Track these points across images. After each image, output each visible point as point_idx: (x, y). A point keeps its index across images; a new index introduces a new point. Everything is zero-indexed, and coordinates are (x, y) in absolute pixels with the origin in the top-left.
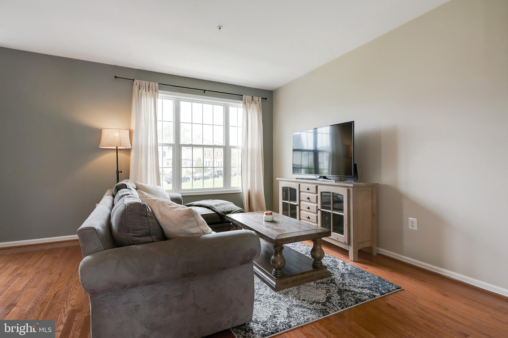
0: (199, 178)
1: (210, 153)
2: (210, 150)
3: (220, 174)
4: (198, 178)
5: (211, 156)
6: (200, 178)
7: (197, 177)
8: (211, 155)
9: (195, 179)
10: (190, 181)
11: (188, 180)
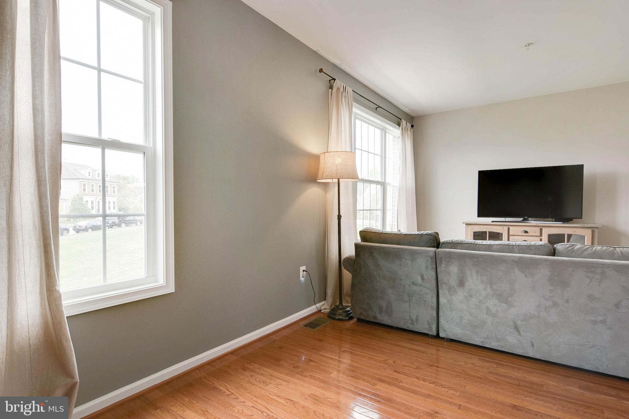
0: (86, 227)
1: (94, 188)
2: (94, 183)
3: (122, 221)
4: (84, 228)
5: (95, 192)
6: (88, 228)
7: (82, 227)
8: (95, 190)
9: (78, 231)
10: (68, 234)
11: (66, 231)
